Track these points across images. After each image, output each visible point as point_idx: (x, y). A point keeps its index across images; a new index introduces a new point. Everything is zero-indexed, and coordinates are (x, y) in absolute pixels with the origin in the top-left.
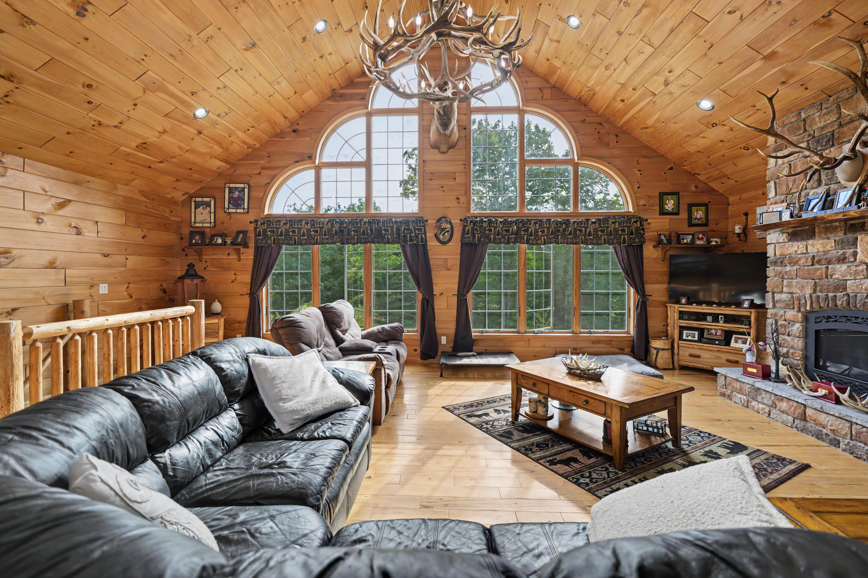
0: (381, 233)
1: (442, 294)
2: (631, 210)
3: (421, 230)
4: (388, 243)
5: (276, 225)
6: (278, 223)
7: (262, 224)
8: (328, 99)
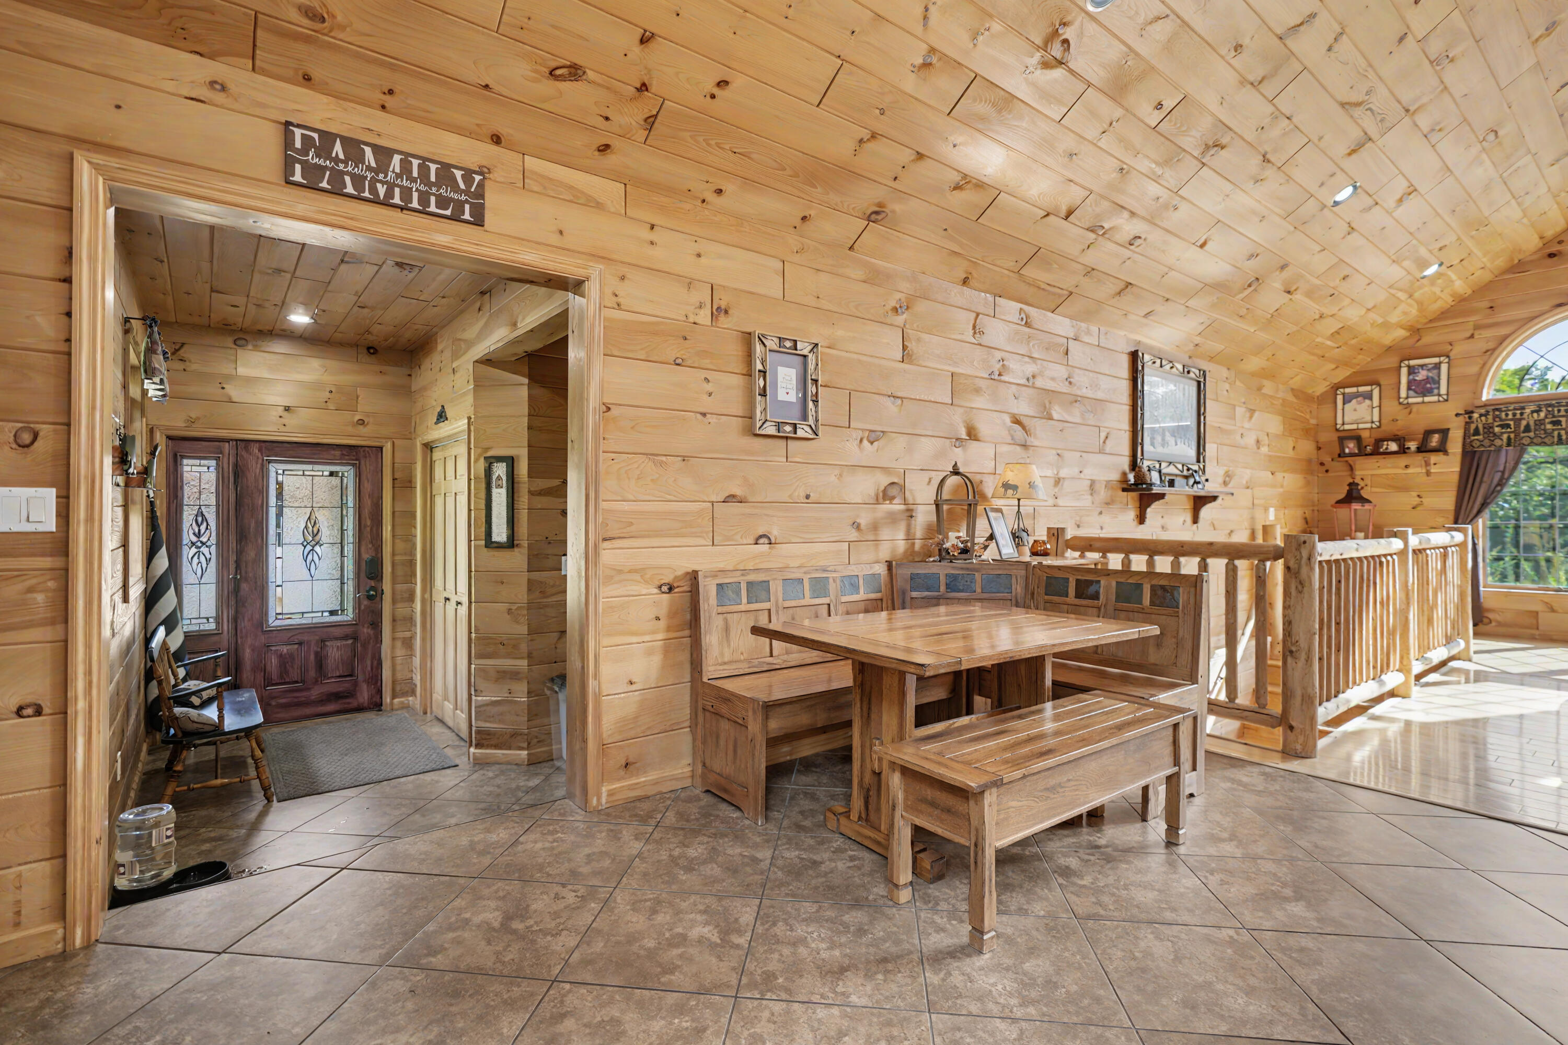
5: (1514, 415)
6: (1518, 412)
7: (1481, 415)
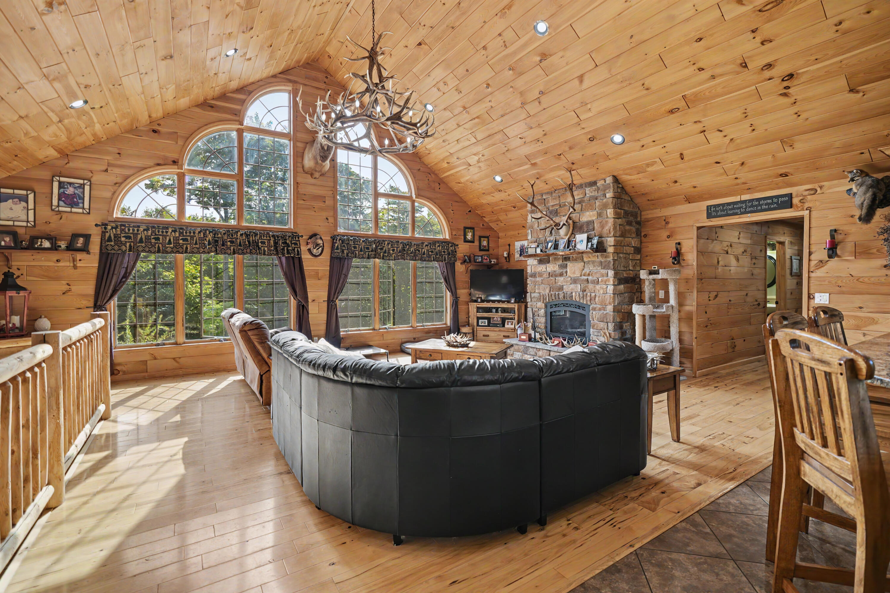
0: (258, 246)
1: (314, 300)
2: (447, 237)
3: (297, 244)
4: (264, 254)
5: (133, 230)
6: (136, 229)
7: (112, 228)
8: (197, 106)
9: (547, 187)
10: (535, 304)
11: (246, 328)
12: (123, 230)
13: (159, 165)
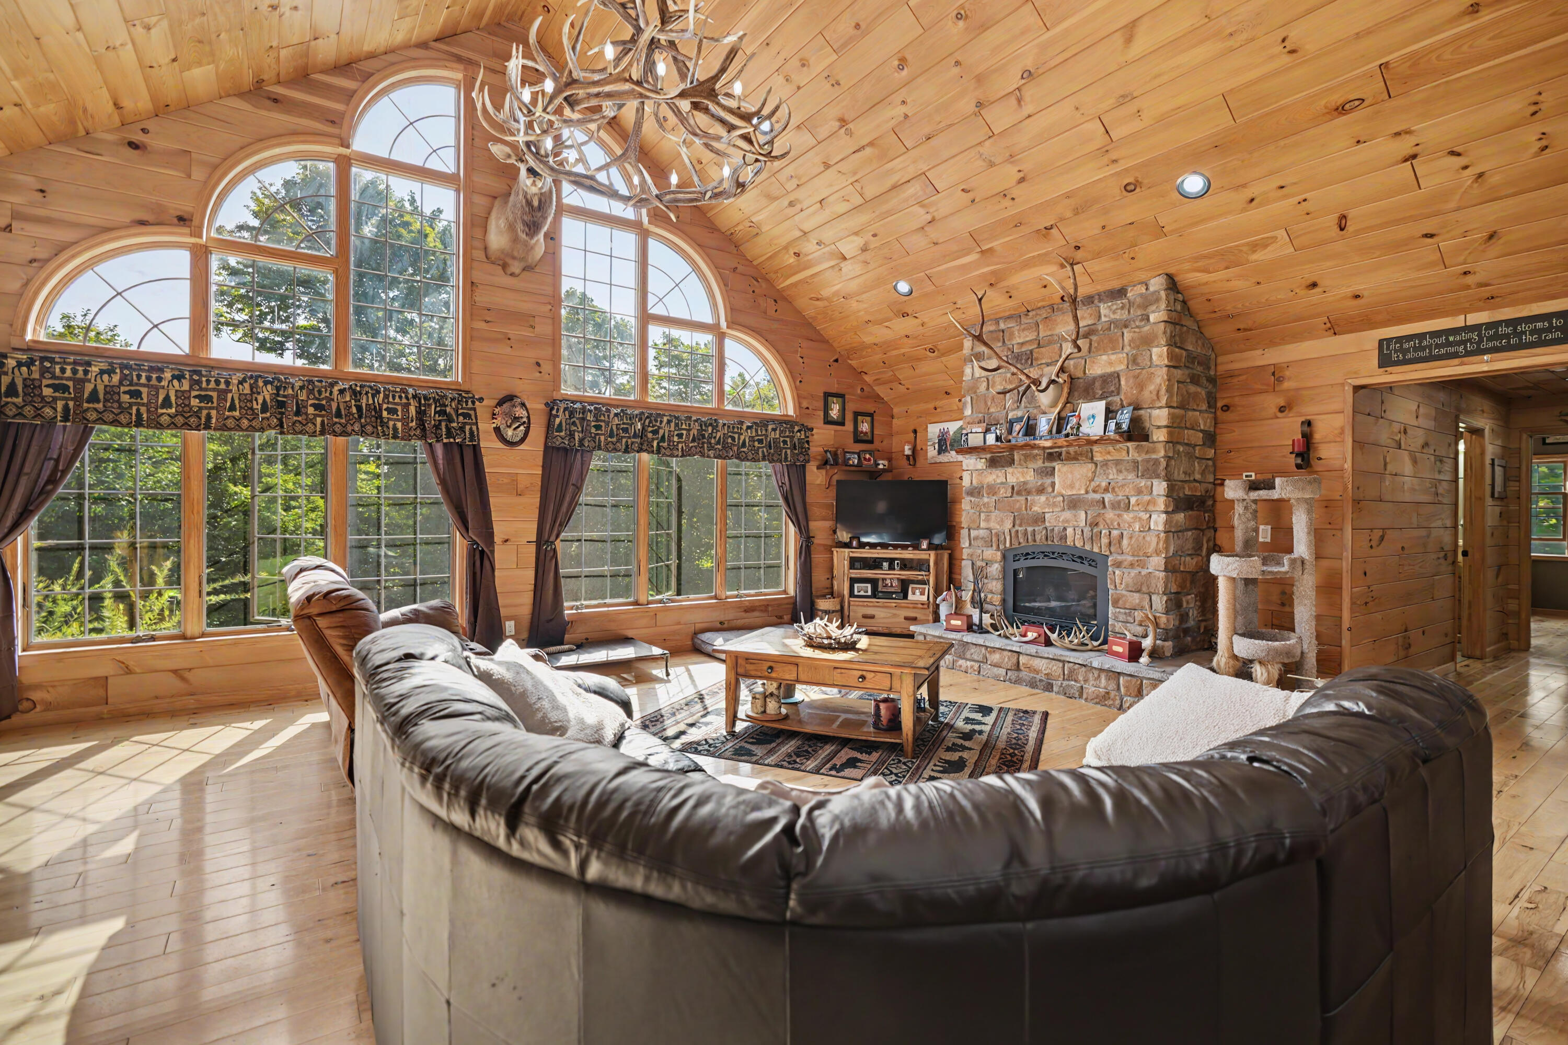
0: (381, 417)
1: (506, 541)
2: (791, 412)
3: (469, 416)
4: (395, 437)
5: (75, 372)
6: (80, 369)
7: (20, 364)
8: (242, 95)
9: (1010, 303)
10: (980, 551)
11: (314, 610)
12: (47, 370)
13: (142, 223)
